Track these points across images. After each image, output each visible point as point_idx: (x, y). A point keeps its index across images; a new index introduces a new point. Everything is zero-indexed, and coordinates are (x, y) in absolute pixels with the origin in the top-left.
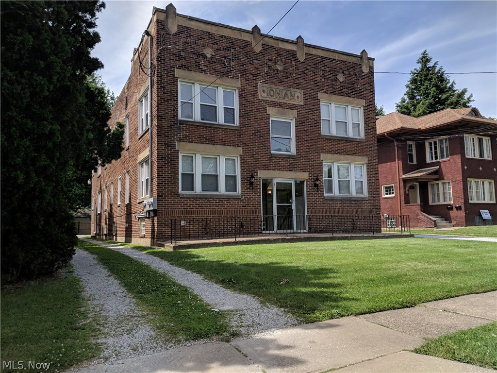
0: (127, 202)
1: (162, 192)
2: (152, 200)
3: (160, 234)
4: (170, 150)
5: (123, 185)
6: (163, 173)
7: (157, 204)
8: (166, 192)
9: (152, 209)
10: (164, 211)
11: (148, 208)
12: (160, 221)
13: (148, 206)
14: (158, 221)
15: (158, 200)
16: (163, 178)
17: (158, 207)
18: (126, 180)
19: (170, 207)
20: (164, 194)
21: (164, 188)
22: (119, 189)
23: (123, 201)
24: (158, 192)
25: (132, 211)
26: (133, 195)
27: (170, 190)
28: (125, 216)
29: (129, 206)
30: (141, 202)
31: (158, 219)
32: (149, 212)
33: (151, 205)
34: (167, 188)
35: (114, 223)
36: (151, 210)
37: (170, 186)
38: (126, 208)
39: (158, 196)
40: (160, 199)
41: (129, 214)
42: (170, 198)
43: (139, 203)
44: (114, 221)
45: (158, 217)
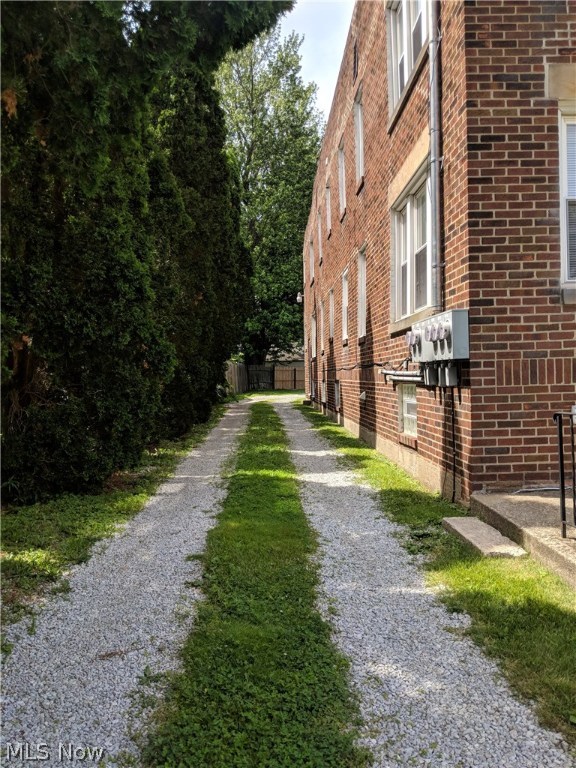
0: (362, 333)
1: (489, 285)
2: (446, 320)
3: (482, 460)
4: (518, 103)
5: (353, 291)
6: (494, 206)
7: (471, 338)
8: (507, 284)
9: (448, 355)
10: (500, 365)
11: (428, 354)
12: (483, 408)
13: (427, 346)
14: (473, 408)
15: (471, 321)
16: (494, 223)
17: (472, 347)
18: (359, 275)
19: (521, 346)
20: (496, 293)
21: (498, 267)
22: (345, 303)
23: (353, 331)
24: (471, 285)
25: (376, 360)
26: (377, 311)
27: (523, 275)
28: (357, 370)
29: (366, 344)
30: (403, 332)
31: (473, 400)
32: (434, 367)
33: (445, 340)
34: (508, 267)
35: (337, 382)
36: (446, 363)
37: (521, 257)
38: (359, 349)
39: (472, 303)
40: (478, 314)
41: (367, 367)
42: (523, 310)
43: (394, 335)
44: (338, 378)
45: (474, 392)
